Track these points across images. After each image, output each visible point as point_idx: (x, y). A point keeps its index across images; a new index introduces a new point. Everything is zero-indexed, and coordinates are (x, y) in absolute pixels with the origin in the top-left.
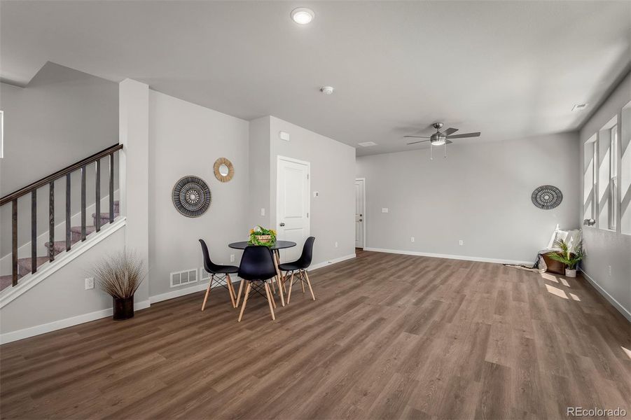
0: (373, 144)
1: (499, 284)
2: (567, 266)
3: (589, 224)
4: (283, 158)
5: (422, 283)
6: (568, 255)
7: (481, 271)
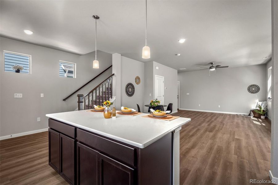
0: (185, 69)
1: (236, 120)
2: (261, 115)
3: (270, 99)
4: (157, 76)
5: (207, 120)
6: (262, 110)
7: (228, 117)
